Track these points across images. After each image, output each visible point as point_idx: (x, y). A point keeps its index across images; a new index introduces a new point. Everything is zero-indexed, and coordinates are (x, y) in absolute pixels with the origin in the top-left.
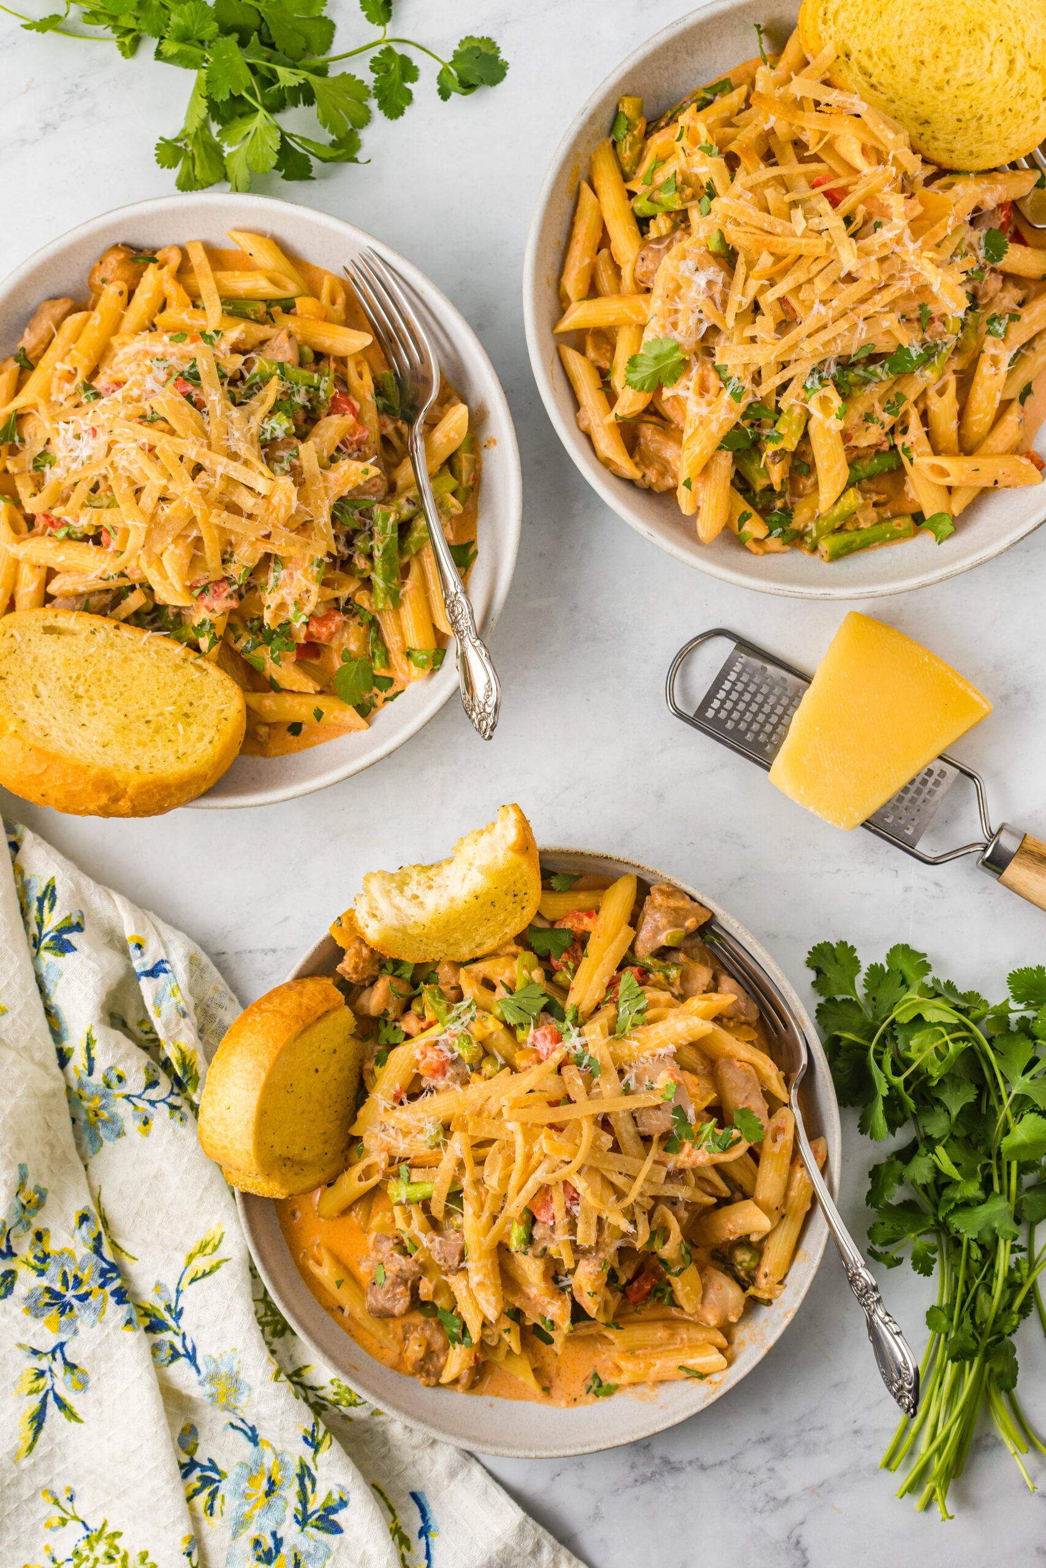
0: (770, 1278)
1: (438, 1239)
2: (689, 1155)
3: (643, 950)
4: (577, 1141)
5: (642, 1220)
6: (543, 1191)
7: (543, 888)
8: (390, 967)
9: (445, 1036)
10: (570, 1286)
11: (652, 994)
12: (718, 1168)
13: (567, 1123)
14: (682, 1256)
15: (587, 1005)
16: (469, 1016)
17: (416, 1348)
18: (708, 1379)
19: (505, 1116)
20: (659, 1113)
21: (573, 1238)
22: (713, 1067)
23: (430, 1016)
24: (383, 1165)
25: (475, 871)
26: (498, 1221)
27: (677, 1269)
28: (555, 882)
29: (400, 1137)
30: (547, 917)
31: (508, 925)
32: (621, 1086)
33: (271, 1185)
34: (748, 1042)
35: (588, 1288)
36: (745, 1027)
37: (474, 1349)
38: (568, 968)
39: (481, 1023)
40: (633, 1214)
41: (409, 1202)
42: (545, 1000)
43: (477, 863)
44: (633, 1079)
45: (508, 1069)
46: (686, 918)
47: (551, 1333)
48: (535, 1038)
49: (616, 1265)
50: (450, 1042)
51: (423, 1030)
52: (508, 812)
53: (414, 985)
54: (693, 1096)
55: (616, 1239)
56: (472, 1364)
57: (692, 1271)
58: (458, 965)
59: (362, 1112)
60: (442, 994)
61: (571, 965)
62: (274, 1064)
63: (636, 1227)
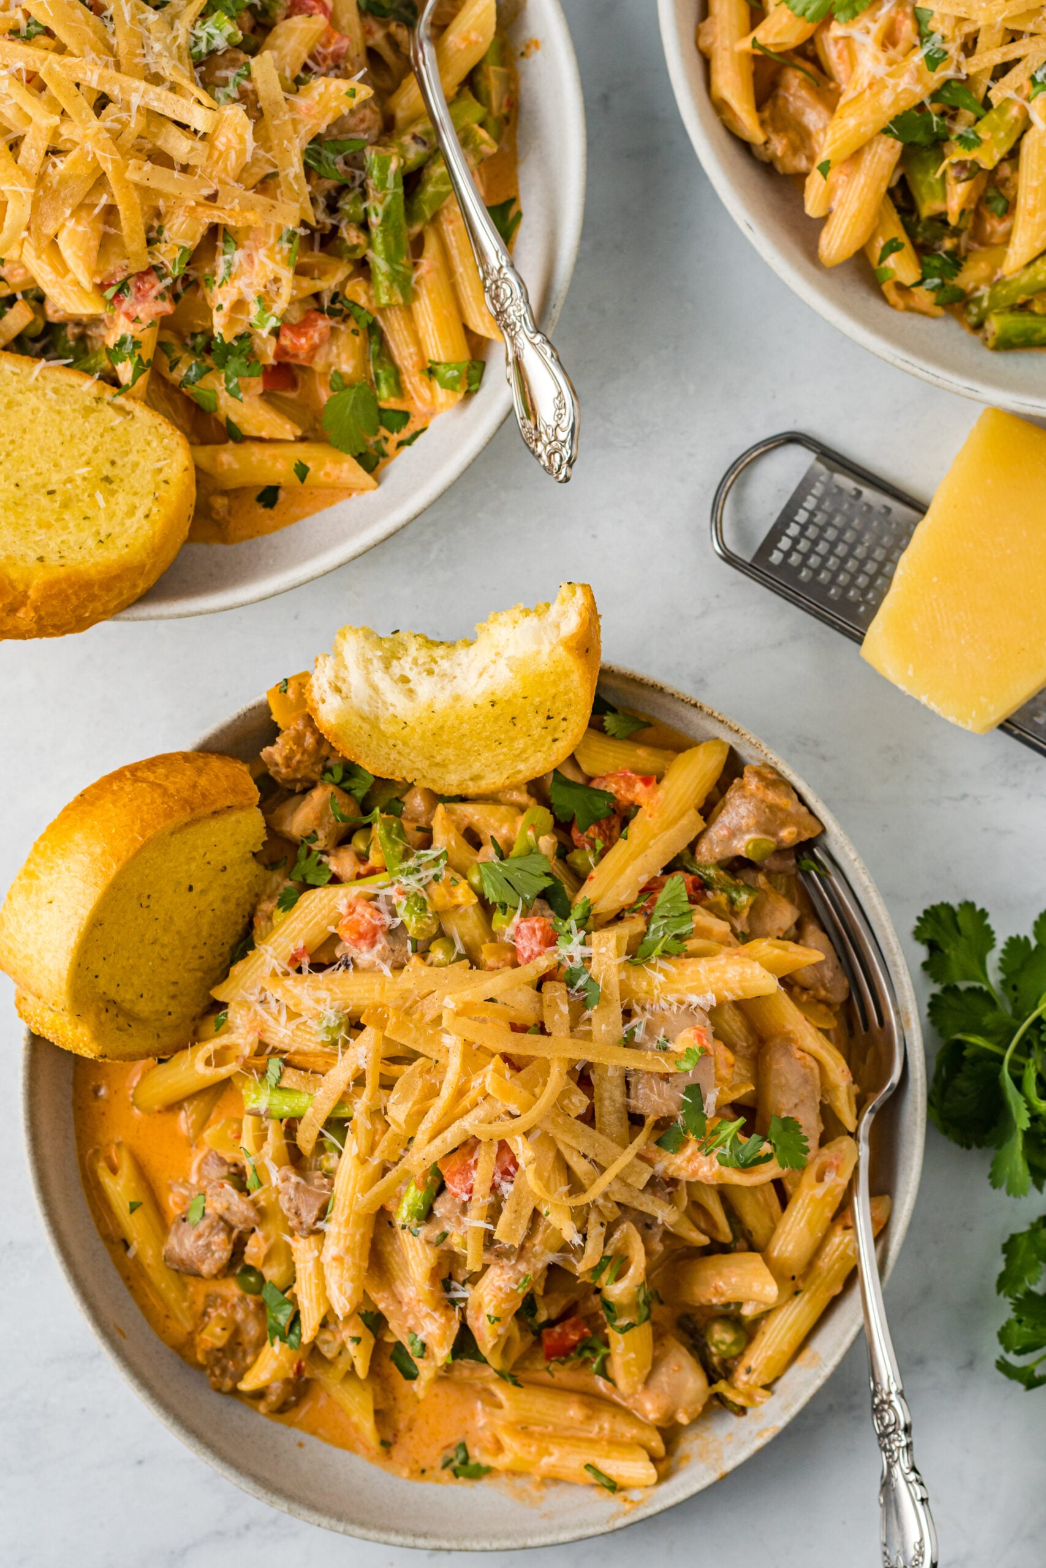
0: (754, 1377)
1: (294, 1179)
2: (689, 1160)
3: (710, 851)
4: (537, 1090)
5: (596, 1232)
6: (465, 1151)
7: (591, 725)
8: (338, 773)
9: (390, 891)
10: (465, 1300)
11: (703, 918)
12: (724, 1193)
13: (530, 1059)
14: (638, 1305)
15: (607, 905)
16: (432, 871)
17: (218, 1330)
18: (622, 1494)
19: (445, 1023)
20: (665, 1087)
21: (491, 1227)
22: (760, 1048)
23: (375, 860)
24: (247, 1051)
25: (502, 662)
26: (389, 1175)
27: (623, 1322)
28: (609, 721)
29: (283, 1018)
30: (585, 767)
31: (526, 760)
32: (621, 1031)
33: (80, 1030)
34: (820, 1029)
35: (489, 1310)
36: (822, 1008)
37: (301, 1354)
38: (593, 848)
39: (448, 887)
40: (586, 1221)
41: (268, 1114)
42: (547, 882)
43: (509, 652)
44: (643, 1026)
45: (466, 962)
46: (783, 825)
47: (418, 1362)
48: (518, 930)
49: (539, 1291)
50: (394, 901)
51: (359, 876)
52: (574, 593)
53: (365, 808)
54: (720, 1079)
55: (551, 1250)
56: (291, 1375)
57: (644, 1332)
58: (436, 798)
59: (236, 970)
60: (401, 832)
61: (599, 845)
62: (134, 857)
63: (585, 1239)
